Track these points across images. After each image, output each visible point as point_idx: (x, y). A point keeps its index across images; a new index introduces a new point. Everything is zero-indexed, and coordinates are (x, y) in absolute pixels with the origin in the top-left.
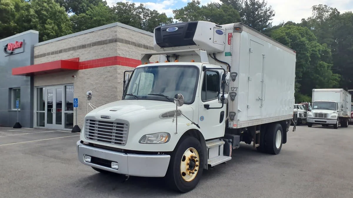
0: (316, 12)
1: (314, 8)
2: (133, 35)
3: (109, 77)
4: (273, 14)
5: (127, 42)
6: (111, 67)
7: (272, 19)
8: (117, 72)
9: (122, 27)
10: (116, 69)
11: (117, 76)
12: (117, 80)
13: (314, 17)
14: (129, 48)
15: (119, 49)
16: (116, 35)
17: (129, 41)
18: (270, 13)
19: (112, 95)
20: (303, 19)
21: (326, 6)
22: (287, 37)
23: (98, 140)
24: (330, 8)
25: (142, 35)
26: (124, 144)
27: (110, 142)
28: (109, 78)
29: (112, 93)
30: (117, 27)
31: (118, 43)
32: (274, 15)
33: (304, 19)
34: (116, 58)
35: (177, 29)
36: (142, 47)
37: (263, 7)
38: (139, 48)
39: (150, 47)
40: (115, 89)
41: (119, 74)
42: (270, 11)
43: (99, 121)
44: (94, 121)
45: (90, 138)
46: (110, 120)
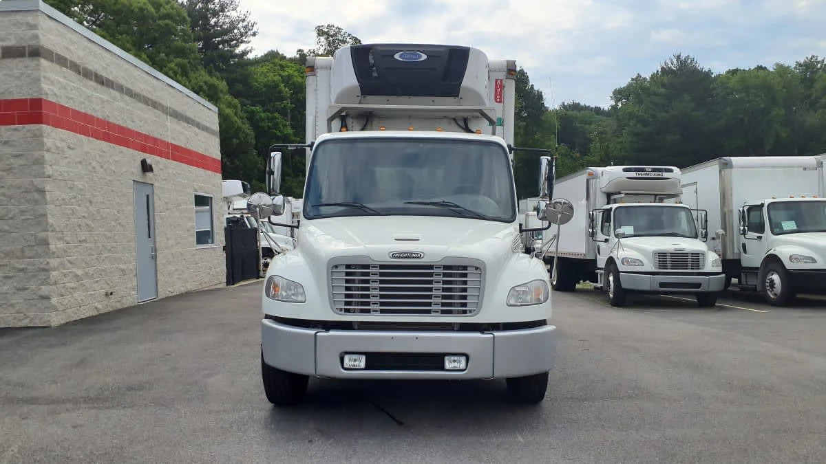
0: (322, 39)
1: (320, 32)
2: (73, 43)
3: (8, 159)
4: (253, 31)
5: (62, 61)
6: (16, 130)
7: (249, 42)
8: (42, 145)
9: (48, 16)
10: (38, 136)
11: (43, 156)
12: (44, 168)
13: (321, 49)
14: (65, 78)
15: (45, 77)
16: (37, 37)
17: (66, 59)
18: (245, 27)
19: (22, 212)
20: (299, 51)
21: (339, 29)
22: (283, 85)
23: (382, 311)
24: (347, 34)
25: (90, 45)
26: (470, 311)
27: (428, 312)
28: (8, 162)
29: (21, 207)
30: (39, 13)
31: (43, 62)
32: (254, 34)
33: (302, 51)
34: (37, 103)
35: (424, 57)
36: (91, 79)
37: (228, 11)
38: (85, 80)
39: (108, 80)
40: (36, 196)
41: (48, 151)
42: (245, 23)
43: (382, 267)
44: (367, 267)
45: (347, 311)
46: (423, 260)
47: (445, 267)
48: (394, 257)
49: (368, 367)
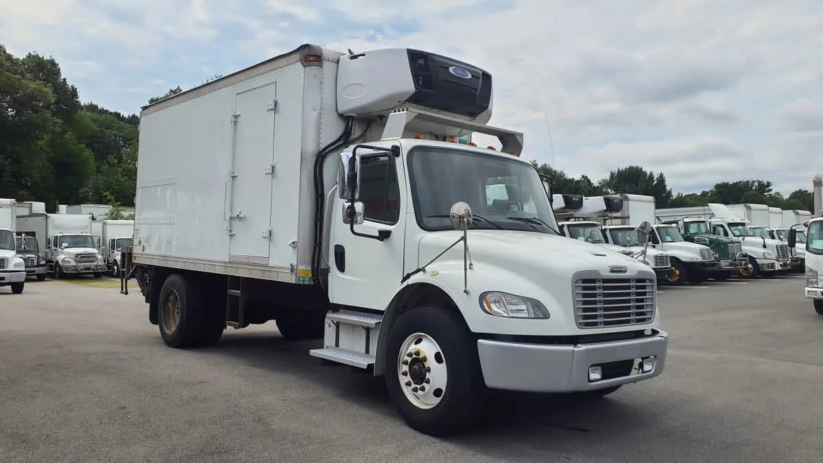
23: (605, 323)
26: (648, 319)
35: (470, 76)
43: (605, 281)
44: (594, 281)
45: (587, 325)
46: (627, 274)
47: (638, 281)
48: (612, 271)
49: (603, 378)
